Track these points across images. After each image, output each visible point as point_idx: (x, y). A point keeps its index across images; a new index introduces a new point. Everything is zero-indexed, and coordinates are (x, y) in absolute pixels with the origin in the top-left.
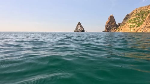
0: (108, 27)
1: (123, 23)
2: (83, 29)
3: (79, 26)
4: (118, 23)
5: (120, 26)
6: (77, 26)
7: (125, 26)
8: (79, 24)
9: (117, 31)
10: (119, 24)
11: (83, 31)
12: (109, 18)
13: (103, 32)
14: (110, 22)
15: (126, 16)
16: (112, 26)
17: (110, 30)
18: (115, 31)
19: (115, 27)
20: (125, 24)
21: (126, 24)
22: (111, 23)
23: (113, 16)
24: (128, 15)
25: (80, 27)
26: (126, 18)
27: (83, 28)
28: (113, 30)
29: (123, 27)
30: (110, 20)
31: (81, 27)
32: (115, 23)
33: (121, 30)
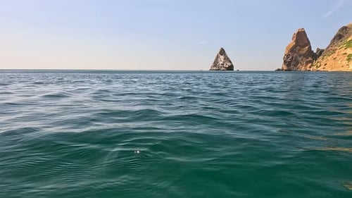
0: (288, 60)
1: (331, 50)
2: (229, 64)
3: (222, 57)
4: (318, 50)
5: (321, 57)
6: (218, 57)
7: (335, 55)
8: (222, 52)
9: (315, 67)
10: (321, 52)
11: (231, 68)
12: (293, 37)
13: (279, 70)
14: (295, 46)
15: (340, 31)
16: (300, 56)
17: (296, 66)
18: (308, 69)
19: (310, 59)
20: (334, 50)
21: (337, 51)
22: (299, 50)
23: (304, 32)
24: (345, 28)
25: (225, 59)
26: (339, 37)
27: (230, 62)
28: (302, 65)
29: (329, 58)
30: (297, 41)
31: (227, 59)
32: (310, 47)
33: (323, 66)
